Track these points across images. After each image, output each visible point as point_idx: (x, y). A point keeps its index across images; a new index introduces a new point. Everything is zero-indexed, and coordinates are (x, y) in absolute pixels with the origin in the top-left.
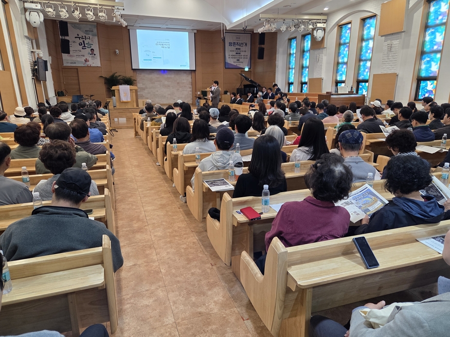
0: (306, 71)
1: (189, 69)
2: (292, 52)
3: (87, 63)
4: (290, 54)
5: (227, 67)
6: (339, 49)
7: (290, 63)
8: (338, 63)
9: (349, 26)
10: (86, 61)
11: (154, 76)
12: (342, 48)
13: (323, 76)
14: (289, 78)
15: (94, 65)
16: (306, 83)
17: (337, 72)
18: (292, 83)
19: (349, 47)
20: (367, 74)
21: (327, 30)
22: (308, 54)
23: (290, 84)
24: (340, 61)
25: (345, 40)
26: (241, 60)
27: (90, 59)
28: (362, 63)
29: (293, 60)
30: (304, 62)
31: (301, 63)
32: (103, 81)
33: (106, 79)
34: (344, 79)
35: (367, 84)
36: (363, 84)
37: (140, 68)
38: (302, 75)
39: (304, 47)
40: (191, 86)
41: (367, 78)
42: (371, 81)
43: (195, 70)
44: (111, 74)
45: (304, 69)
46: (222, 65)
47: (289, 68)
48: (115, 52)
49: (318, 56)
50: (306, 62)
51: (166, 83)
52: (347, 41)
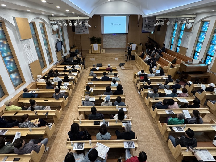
0: (180, 41)
1: (125, 33)
2: (175, 29)
3: (84, 32)
4: (174, 29)
5: (143, 32)
6: (200, 34)
7: (173, 34)
8: (198, 42)
9: (209, 22)
10: (83, 31)
11: (110, 36)
12: (202, 34)
13: (188, 47)
14: (171, 41)
15: (86, 33)
16: (179, 47)
17: (196, 46)
18: (172, 45)
19: (206, 34)
20: (213, 53)
21: (195, 23)
22: (183, 32)
23: (171, 45)
24: (199, 40)
25: (204, 30)
26: (150, 29)
27: (85, 31)
28: (211, 46)
29: (175, 33)
30: (180, 36)
31: (178, 36)
32: (89, 39)
33: (91, 39)
34: (199, 51)
35: (212, 58)
36: (210, 57)
37: (105, 33)
38: (178, 42)
39: (181, 28)
40: (125, 40)
41: (213, 55)
42: (214, 57)
43: (128, 34)
44: (93, 36)
45: (180, 39)
46: (140, 31)
47: (172, 37)
48: (95, 27)
49: (187, 35)
50: (181, 36)
51: (115, 39)
52: (206, 31)
